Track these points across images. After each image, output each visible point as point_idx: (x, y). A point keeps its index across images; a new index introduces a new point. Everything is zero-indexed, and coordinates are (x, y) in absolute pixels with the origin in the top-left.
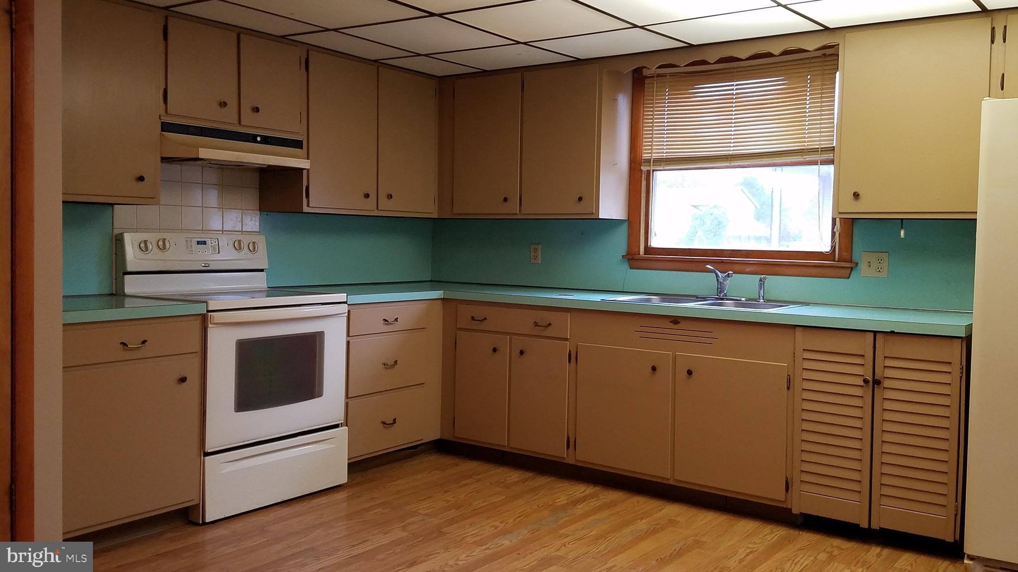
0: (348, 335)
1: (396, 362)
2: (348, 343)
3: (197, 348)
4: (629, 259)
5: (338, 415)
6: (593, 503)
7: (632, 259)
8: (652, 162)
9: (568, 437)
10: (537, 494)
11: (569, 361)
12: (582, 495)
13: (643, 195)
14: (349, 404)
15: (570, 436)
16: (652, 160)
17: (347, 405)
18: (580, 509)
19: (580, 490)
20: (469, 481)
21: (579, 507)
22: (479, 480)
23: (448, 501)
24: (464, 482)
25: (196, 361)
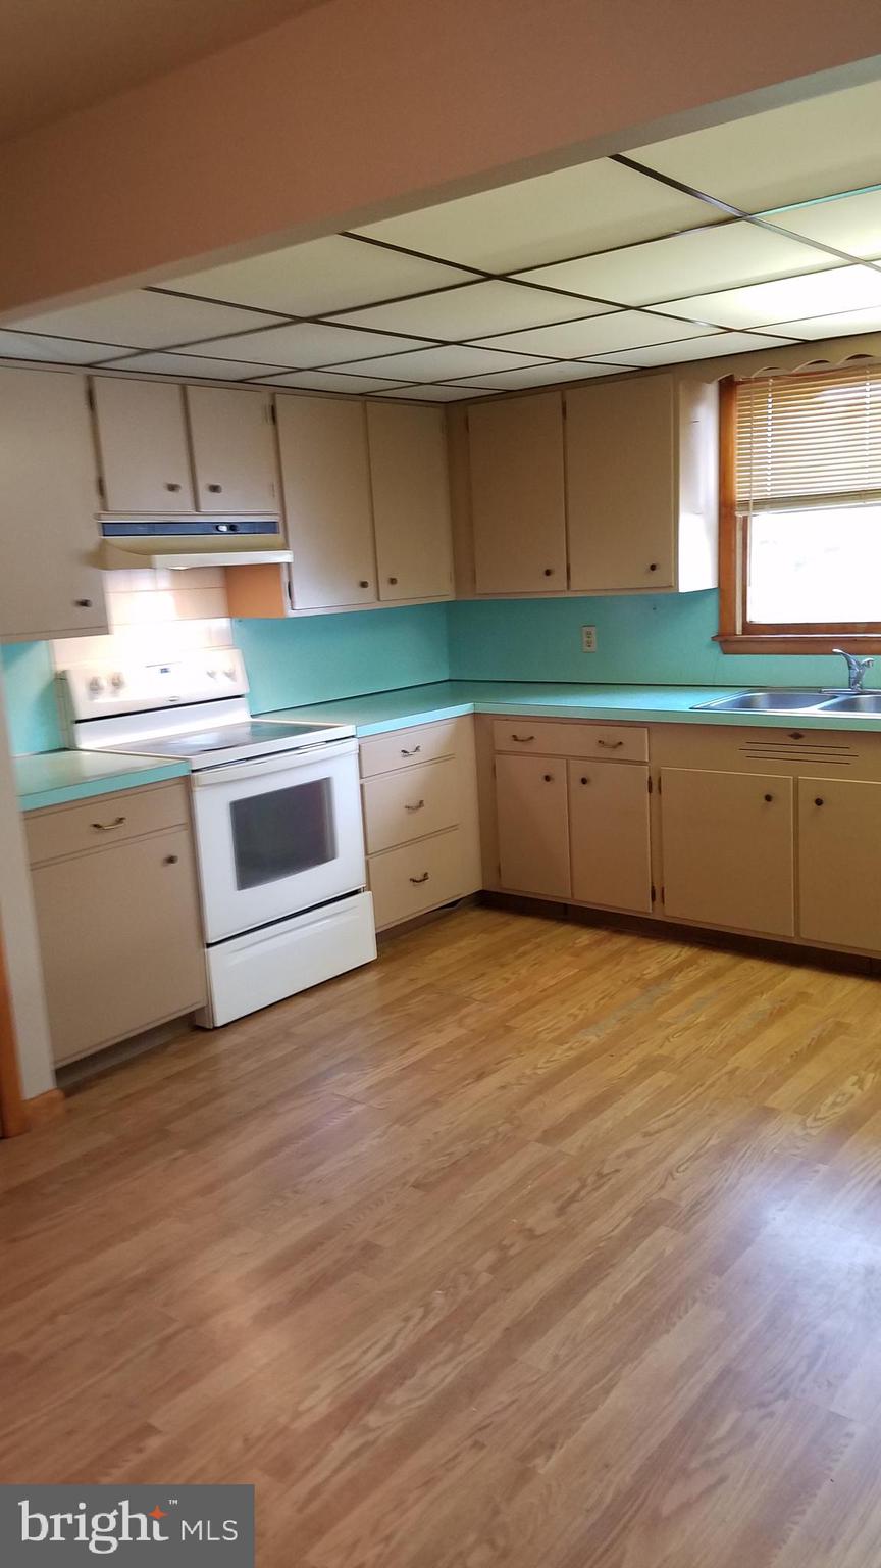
0: (361, 777)
1: (421, 802)
2: (362, 786)
3: (182, 818)
4: (721, 642)
5: (357, 880)
6: (693, 974)
7: (726, 641)
8: (751, 505)
9: (653, 887)
10: (617, 964)
11: (650, 791)
12: (677, 961)
13: (739, 551)
14: (371, 863)
15: (655, 885)
16: (751, 502)
17: (367, 863)
18: (678, 983)
19: (674, 954)
20: (528, 947)
21: (677, 979)
22: (540, 946)
23: (507, 980)
24: (522, 949)
25: (184, 835)
